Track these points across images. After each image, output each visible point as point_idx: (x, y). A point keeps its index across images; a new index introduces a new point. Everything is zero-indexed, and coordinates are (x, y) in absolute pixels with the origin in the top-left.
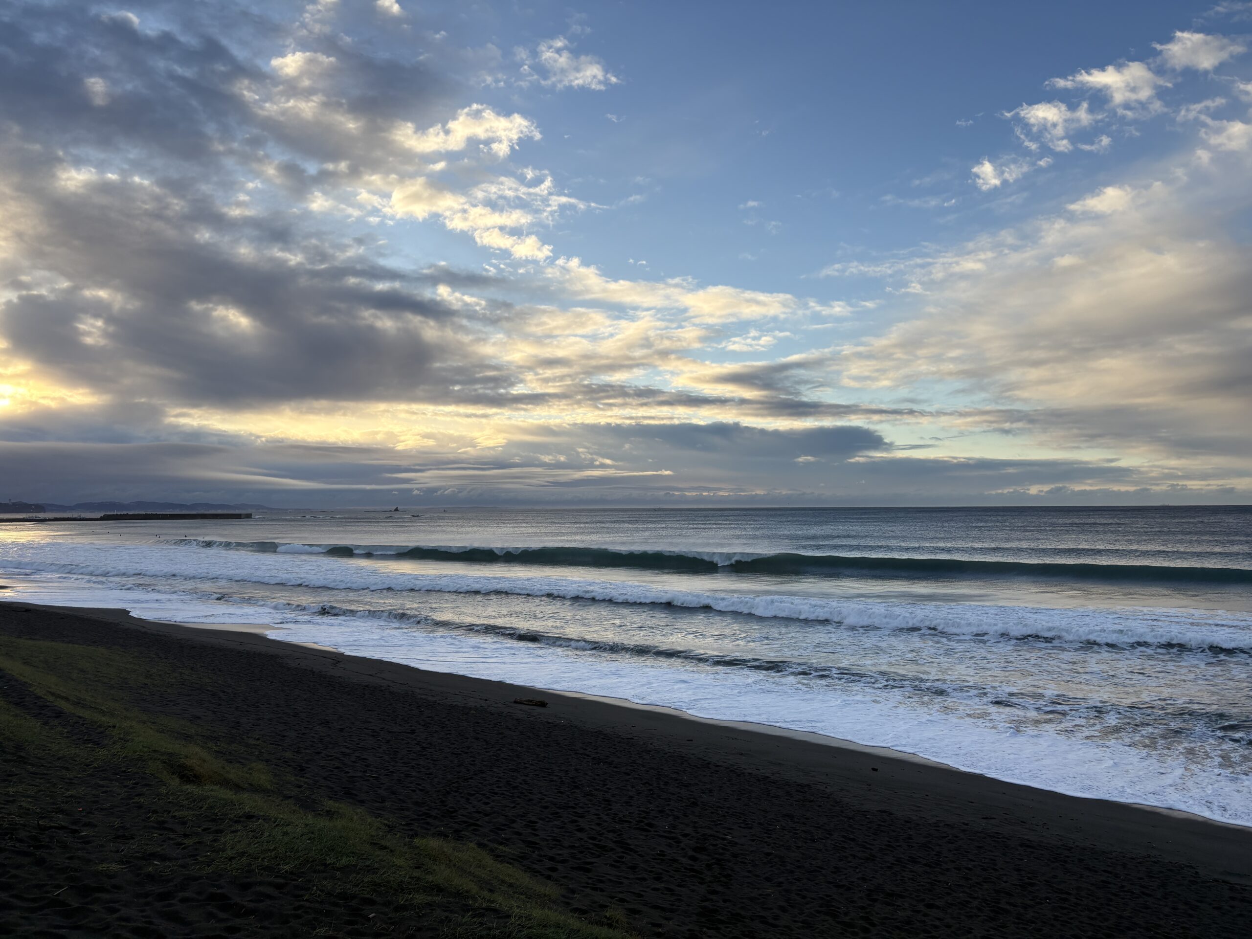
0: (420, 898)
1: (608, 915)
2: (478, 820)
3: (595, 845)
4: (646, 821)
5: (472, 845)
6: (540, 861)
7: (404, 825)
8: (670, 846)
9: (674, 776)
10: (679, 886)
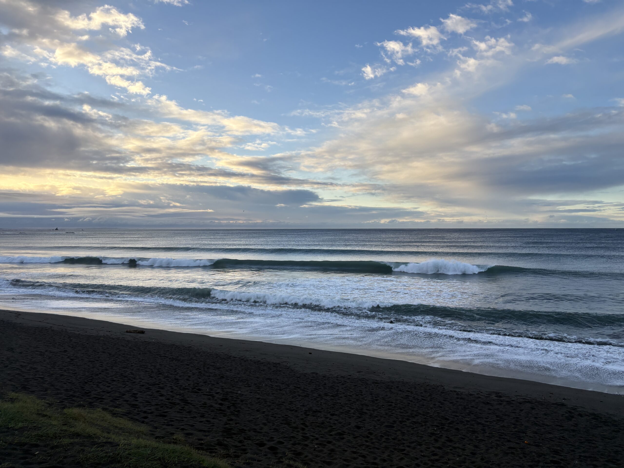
0: (66, 441)
1: (174, 437)
2: (103, 396)
3: (170, 402)
4: (197, 388)
5: (98, 409)
6: (138, 414)
7: (59, 402)
8: (209, 399)
9: (213, 364)
10: (213, 419)
